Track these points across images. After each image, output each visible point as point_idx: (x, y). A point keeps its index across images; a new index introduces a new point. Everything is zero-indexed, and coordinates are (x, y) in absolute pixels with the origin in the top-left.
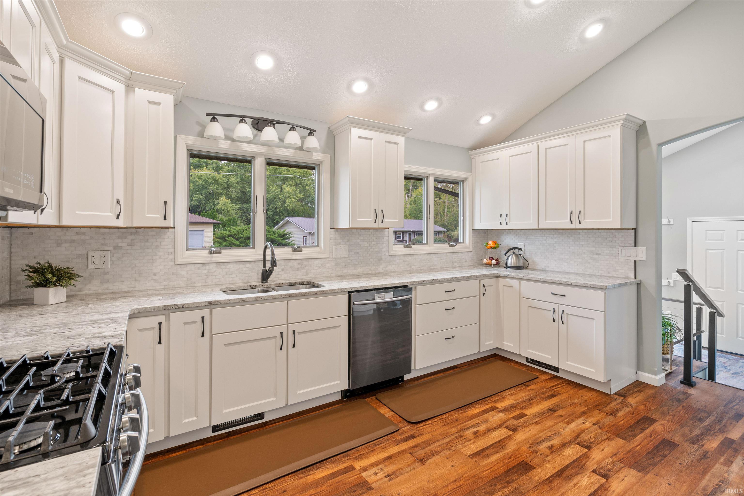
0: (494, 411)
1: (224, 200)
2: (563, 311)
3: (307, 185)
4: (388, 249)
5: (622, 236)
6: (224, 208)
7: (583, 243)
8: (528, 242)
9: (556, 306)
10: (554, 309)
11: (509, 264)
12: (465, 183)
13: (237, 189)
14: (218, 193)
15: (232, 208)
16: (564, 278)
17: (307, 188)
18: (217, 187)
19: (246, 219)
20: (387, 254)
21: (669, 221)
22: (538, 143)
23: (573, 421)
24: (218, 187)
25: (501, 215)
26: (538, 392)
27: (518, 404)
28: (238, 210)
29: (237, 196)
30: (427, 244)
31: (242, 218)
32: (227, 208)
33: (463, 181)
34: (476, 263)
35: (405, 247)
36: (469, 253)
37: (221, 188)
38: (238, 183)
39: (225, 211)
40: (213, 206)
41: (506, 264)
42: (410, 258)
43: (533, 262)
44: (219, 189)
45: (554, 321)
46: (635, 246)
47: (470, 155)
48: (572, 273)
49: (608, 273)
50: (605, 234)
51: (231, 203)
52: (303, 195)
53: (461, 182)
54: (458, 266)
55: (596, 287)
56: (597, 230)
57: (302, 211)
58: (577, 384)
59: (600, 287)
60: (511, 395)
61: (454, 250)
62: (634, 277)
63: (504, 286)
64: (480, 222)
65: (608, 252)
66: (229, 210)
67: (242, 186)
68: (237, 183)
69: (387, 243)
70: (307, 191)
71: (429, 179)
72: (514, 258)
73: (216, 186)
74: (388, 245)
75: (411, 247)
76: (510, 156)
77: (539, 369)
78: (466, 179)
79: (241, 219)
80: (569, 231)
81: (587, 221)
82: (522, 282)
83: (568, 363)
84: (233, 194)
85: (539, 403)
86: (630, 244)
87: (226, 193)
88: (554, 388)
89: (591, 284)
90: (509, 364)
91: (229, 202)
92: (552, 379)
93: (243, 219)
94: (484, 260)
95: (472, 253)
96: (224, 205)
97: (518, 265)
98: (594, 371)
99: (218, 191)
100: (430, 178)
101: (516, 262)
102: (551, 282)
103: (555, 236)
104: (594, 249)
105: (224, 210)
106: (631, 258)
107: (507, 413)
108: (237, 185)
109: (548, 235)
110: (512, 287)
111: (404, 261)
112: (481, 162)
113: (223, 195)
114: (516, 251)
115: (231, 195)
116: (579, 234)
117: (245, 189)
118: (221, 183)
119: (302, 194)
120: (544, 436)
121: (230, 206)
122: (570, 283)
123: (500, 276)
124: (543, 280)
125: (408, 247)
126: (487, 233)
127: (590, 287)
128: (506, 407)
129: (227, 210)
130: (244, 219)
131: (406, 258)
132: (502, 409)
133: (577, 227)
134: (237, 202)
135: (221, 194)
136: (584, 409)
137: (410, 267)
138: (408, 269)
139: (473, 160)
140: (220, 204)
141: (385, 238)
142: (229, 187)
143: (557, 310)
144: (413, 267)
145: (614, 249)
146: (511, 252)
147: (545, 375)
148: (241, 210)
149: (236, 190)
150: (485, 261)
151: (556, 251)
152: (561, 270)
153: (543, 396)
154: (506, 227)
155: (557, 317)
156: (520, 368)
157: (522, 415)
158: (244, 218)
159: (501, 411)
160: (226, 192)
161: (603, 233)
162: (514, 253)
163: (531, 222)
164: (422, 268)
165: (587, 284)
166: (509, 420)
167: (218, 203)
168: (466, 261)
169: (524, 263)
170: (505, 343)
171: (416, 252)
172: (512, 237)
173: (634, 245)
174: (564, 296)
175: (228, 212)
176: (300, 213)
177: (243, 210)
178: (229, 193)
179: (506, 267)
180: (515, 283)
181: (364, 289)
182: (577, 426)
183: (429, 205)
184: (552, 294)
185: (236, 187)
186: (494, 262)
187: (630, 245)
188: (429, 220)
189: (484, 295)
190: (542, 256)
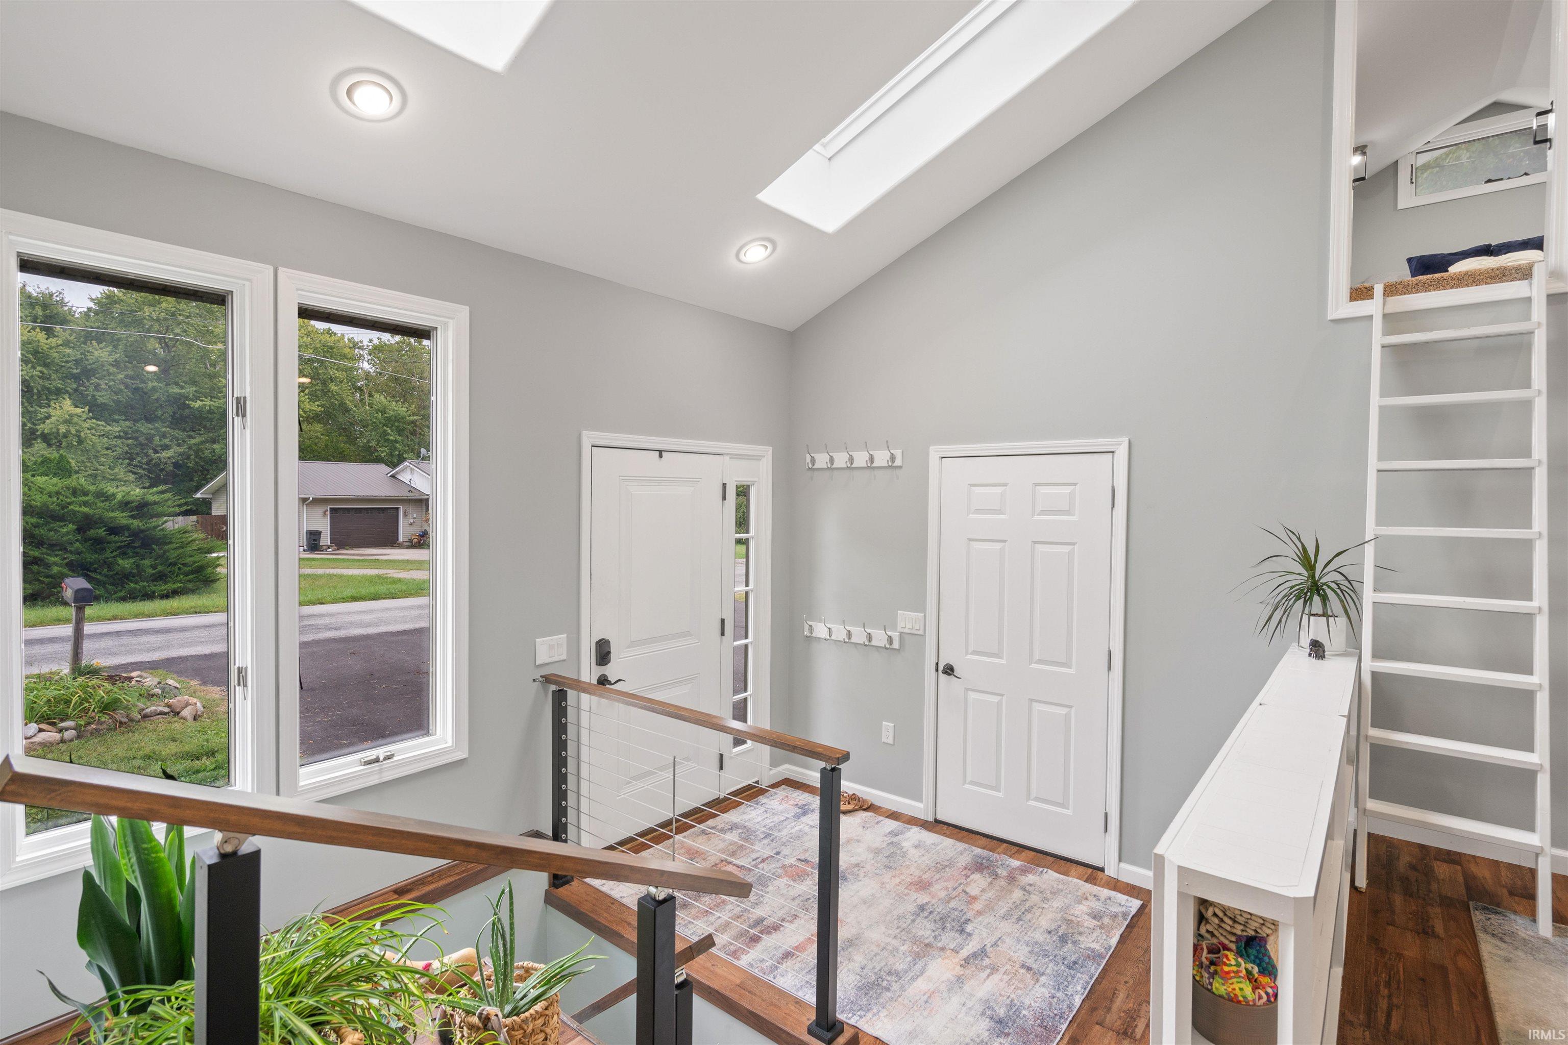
1: (65, 408)
3: (332, 380)
6: (68, 431)
13: (114, 380)
14: (48, 389)
15: (93, 431)
17: (332, 387)
18: (41, 372)
19: (147, 463)
21: (893, 458)
24: (46, 371)
28: (119, 437)
29: (113, 400)
31: (131, 459)
32: (78, 431)
37: (60, 375)
38: (116, 364)
39: (70, 438)
40: (29, 425)
44: (48, 379)
51: (90, 418)
52: (322, 406)
57: (327, 446)
66: (82, 434)
67: (130, 373)
68: (113, 366)
70: (334, 395)
73: (39, 368)
79: (127, 461)
84: (99, 394)
87: (76, 390)
91: (85, 416)
93: (135, 463)
96: (68, 422)
99: (47, 384)
105: (65, 436)
108: (113, 370)
113: (66, 396)
115: (93, 396)
117: (144, 382)
118: (56, 361)
119: (317, 403)
121: (87, 425)
129: (79, 437)
130: (139, 462)
134: (116, 417)
135: (58, 392)
140: (53, 419)
142: (88, 373)
148: (129, 438)
149: (112, 383)
158: (139, 459)
160: (74, 386)
167: (49, 417)
175: (80, 442)
176: (320, 450)
177: (136, 439)
178: (87, 390)
185: (110, 374)
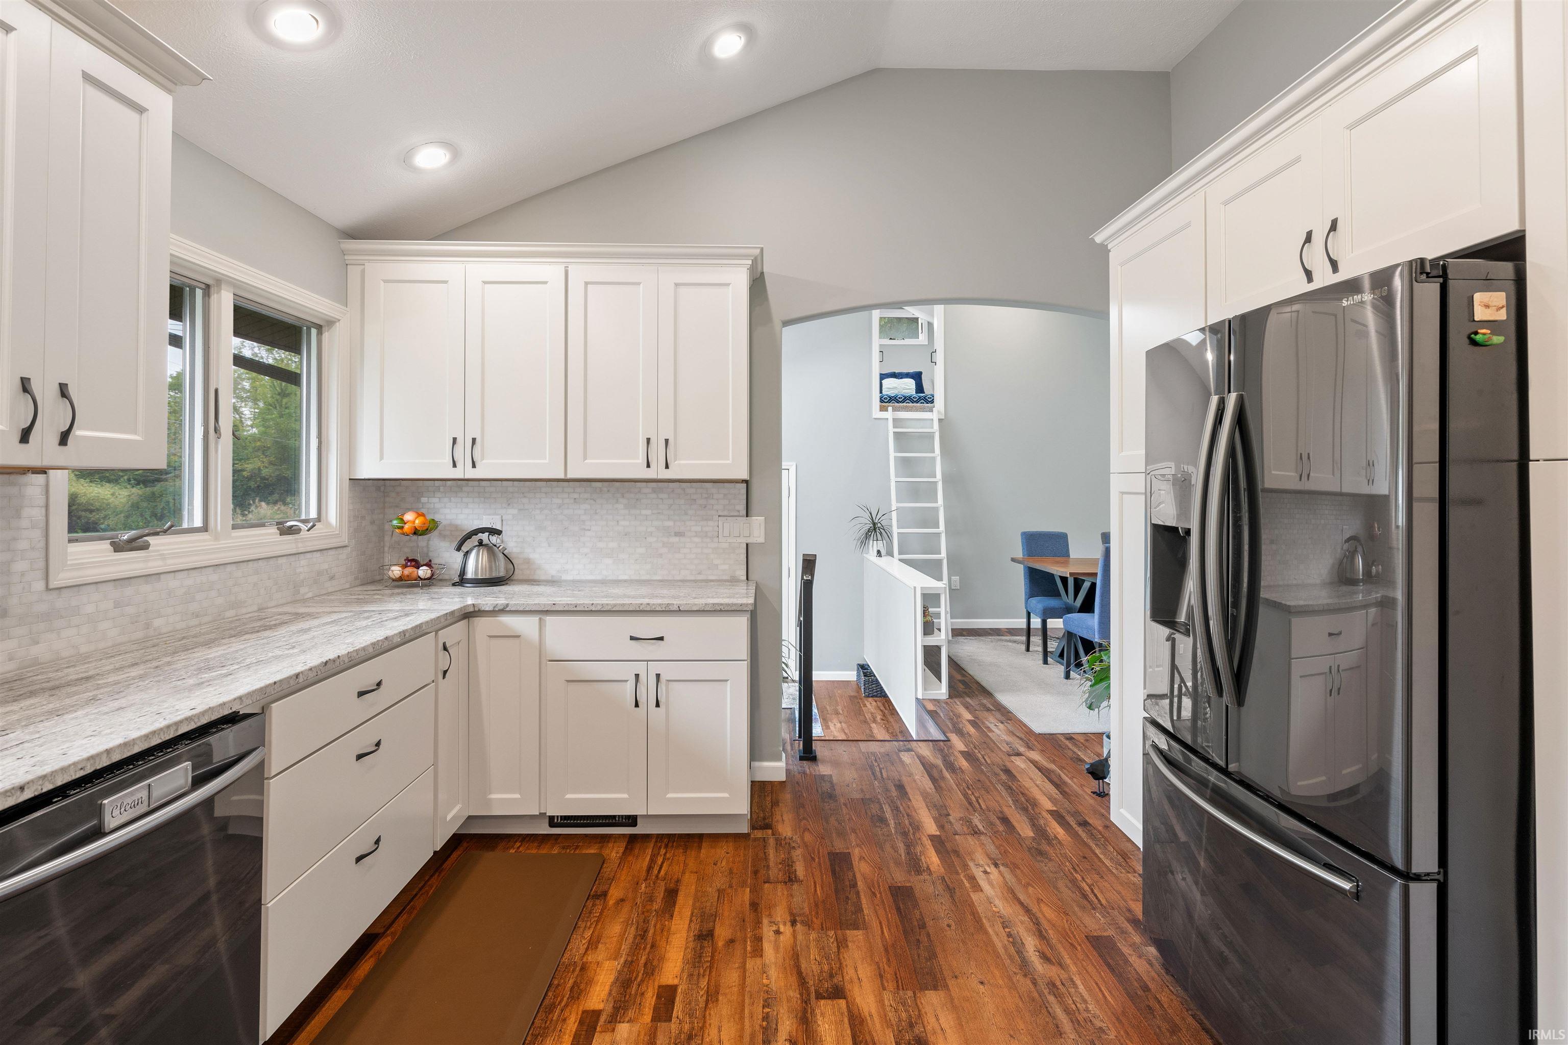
0: (598, 1029)
2: (658, 676)
4: (41, 564)
5: (725, 495)
7: (648, 512)
8: (515, 511)
9: (640, 668)
10: (637, 676)
11: (470, 574)
12: (326, 336)
16: (625, 596)
20: (40, 586)
22: (566, 265)
23: (758, 939)
25: (455, 440)
26: (638, 901)
27: (629, 964)
30: (205, 528)
33: (319, 328)
34: (356, 578)
35: (118, 547)
36: (340, 551)
41: (463, 572)
42: (146, 588)
43: (528, 561)
45: (637, 705)
46: (747, 516)
47: (343, 253)
48: (625, 581)
49: (699, 574)
50: (693, 491)
53: (309, 329)
54: (310, 595)
55: (733, 608)
56: (678, 483)
58: (681, 836)
59: (740, 608)
60: (593, 944)
61: (300, 545)
62: (745, 578)
63: (490, 637)
64: (382, 458)
65: (699, 529)
69: (37, 534)
71: (214, 298)
72: (484, 556)
74: (42, 544)
75: (146, 547)
76: (485, 283)
77: (586, 835)
78: (331, 323)
80: (618, 484)
81: (682, 462)
82: (549, 619)
83: (670, 795)
85: (665, 931)
86: (739, 511)
88: (655, 871)
89: (722, 604)
90: (512, 851)
92: (632, 849)
94: (393, 568)
95: (349, 549)
97: (494, 575)
98: (726, 795)
100: (219, 292)
101: (491, 568)
102: (631, 609)
103: (587, 496)
104: (670, 523)
106: (739, 540)
107: (631, 1014)
109: (566, 495)
110: (518, 637)
111: (117, 605)
112: (385, 281)
114: (484, 537)
116: (640, 492)
120: (757, 1028)
122: (675, 608)
123: (479, 610)
124: (608, 608)
125: (135, 545)
126: (382, 488)
127: (721, 611)
128: (614, 993)
131: (129, 591)
132: (609, 1008)
133: (660, 477)
136: (746, 895)
137: (148, 626)
138: (139, 635)
139: (354, 272)
141: (27, 512)
143: (643, 678)
144: (157, 623)
145: (710, 523)
146: (474, 540)
147: (610, 845)
150: (396, 571)
151: (588, 533)
152: (599, 578)
153: (656, 906)
154: (471, 474)
155: (647, 694)
156: (544, 851)
157: (667, 995)
159: (614, 1019)
161: (690, 489)
162: (481, 543)
163: (547, 461)
164: (195, 622)
165: (714, 604)
166: (655, 1033)
168: (332, 578)
169: (507, 570)
170: (493, 796)
171: (169, 562)
172: (465, 500)
173: (744, 513)
174: (661, 639)
179: (462, 581)
180: (526, 626)
181: (28, 795)
182: (777, 948)
183: (216, 391)
184: (632, 638)
186: (423, 572)
187: (736, 514)
188: (217, 443)
189: (444, 677)
190: (549, 546)
